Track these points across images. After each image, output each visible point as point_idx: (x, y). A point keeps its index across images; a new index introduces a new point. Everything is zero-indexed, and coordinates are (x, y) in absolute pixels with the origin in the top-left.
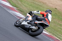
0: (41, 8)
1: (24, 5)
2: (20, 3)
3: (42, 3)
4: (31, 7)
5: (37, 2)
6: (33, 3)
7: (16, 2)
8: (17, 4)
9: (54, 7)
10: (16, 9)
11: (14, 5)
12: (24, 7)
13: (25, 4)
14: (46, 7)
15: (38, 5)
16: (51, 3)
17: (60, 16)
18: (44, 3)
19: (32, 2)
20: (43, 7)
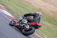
0: (27, 8)
1: (11, 5)
2: (7, 2)
3: (28, 3)
4: (17, 6)
5: (23, 2)
6: (20, 2)
7: (4, 1)
8: (5, 3)
9: (39, 8)
10: (4, 7)
11: (2, 4)
12: (11, 6)
13: (12, 3)
14: (31, 7)
15: (24, 5)
16: (36, 3)
17: (43, 16)
18: (29, 3)
19: (18, 2)
20: (29, 7)
